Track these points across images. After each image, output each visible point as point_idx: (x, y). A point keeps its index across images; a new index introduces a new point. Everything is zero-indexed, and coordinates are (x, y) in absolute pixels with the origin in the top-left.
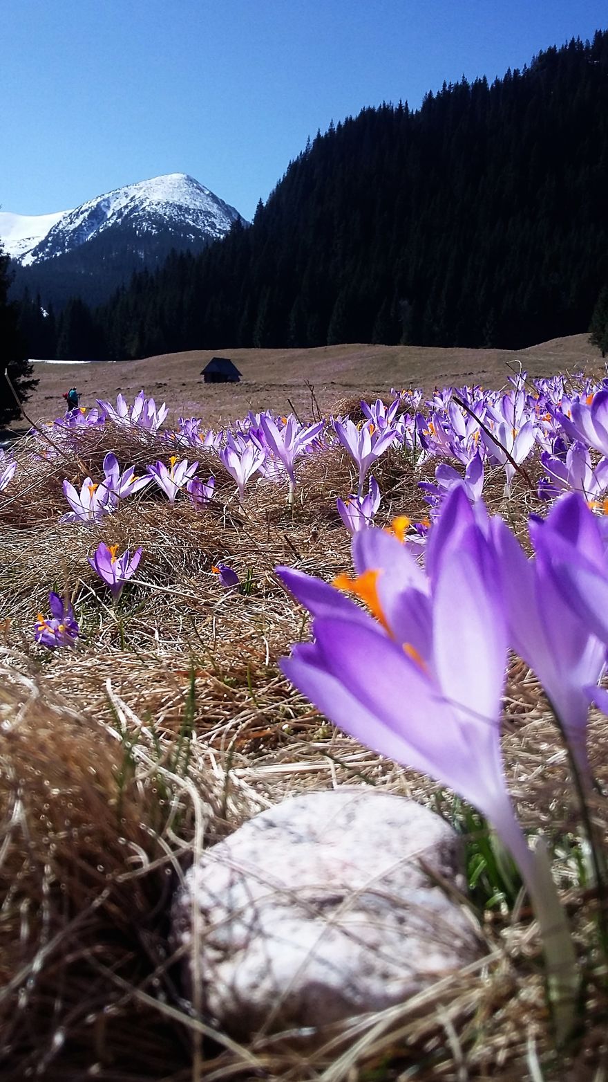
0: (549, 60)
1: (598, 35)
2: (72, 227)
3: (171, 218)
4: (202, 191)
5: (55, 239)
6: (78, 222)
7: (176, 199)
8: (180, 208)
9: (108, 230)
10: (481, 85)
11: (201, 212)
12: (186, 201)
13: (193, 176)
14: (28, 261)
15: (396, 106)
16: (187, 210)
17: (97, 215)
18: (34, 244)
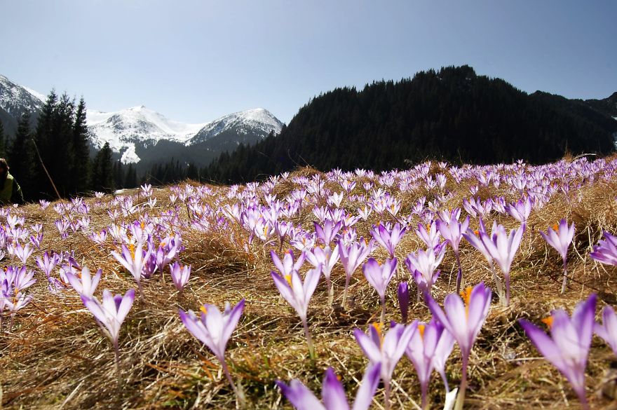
0: (420, 76)
1: (442, 68)
2: (209, 130)
3: (254, 127)
4: (270, 116)
5: (202, 134)
6: (212, 128)
7: (257, 119)
8: (259, 123)
9: (225, 132)
10: (390, 83)
11: (269, 125)
12: (263, 120)
13: (267, 110)
14: (188, 144)
15: (342, 88)
16: (262, 124)
17: (221, 124)
18: (192, 136)
